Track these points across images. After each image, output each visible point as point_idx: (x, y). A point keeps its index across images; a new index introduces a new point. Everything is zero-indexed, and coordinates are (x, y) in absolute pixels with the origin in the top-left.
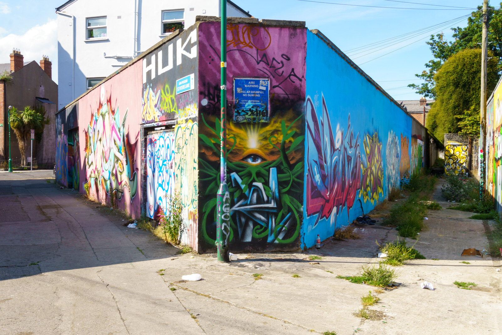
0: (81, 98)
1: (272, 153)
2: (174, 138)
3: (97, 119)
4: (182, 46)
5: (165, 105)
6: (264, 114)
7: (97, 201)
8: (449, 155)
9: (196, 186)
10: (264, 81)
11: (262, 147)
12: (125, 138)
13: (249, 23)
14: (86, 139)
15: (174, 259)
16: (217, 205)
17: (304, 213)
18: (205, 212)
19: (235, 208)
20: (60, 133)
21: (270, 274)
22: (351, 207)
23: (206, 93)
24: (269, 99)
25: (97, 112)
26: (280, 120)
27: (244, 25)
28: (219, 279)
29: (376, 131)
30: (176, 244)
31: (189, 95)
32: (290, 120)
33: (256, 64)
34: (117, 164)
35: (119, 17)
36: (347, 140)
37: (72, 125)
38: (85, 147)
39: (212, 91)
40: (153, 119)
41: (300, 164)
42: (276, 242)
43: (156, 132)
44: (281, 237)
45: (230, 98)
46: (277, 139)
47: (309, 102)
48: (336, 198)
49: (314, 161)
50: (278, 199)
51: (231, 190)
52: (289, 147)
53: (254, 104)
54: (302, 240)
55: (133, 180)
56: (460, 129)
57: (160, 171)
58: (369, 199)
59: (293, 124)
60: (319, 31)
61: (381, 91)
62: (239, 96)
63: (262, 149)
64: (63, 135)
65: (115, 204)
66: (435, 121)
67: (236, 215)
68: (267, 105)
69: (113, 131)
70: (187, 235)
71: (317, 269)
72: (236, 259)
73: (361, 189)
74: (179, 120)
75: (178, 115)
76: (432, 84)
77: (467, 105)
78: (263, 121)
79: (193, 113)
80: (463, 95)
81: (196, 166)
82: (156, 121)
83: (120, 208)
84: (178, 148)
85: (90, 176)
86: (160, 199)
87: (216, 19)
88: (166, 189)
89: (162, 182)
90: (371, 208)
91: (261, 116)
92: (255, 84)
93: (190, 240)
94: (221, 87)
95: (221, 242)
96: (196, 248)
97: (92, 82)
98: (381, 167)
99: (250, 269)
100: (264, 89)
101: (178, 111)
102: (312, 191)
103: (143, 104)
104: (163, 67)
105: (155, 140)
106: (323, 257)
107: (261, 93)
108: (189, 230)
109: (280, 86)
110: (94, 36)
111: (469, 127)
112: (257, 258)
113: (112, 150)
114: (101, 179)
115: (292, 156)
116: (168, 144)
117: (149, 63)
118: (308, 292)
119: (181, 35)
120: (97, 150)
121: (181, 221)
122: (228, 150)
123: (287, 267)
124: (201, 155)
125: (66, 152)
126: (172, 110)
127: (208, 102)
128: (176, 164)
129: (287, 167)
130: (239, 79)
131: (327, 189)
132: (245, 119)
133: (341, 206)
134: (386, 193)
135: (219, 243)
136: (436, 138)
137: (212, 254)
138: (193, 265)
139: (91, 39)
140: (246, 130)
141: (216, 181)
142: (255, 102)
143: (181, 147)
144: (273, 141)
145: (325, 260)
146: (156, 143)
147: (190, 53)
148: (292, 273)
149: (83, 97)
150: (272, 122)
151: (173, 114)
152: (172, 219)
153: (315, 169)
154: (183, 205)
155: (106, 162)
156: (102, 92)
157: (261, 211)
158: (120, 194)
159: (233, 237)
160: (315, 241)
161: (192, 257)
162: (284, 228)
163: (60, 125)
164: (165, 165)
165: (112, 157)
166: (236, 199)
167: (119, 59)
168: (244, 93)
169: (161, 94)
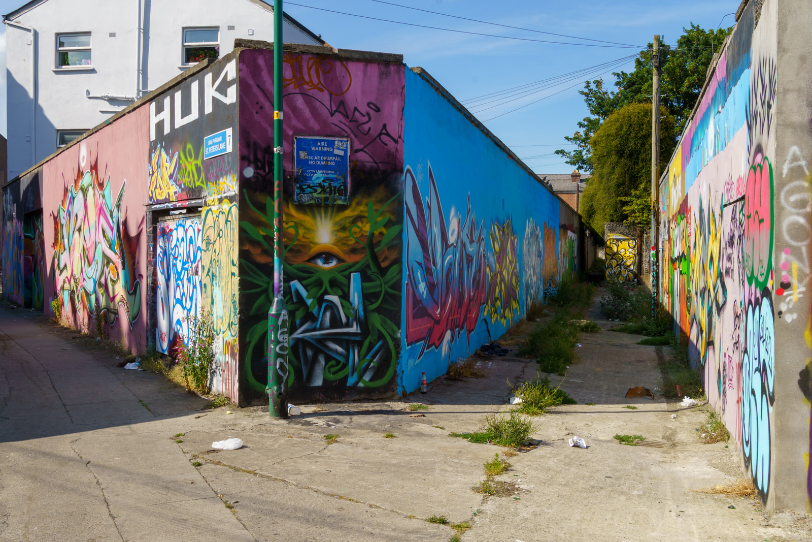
0: (47, 161)
1: (354, 251)
2: (201, 228)
3: (74, 195)
4: (213, 84)
5: (186, 175)
6: (341, 192)
7: (73, 328)
8: (611, 254)
9: (235, 302)
10: (341, 141)
11: (339, 241)
12: (121, 226)
13: (318, 54)
14: (55, 228)
15: (199, 417)
16: (269, 331)
17: (402, 340)
18: (250, 343)
19: (298, 335)
20: (11, 218)
21: (350, 434)
22: (473, 330)
23: (252, 157)
24: (348, 169)
25: (73, 184)
26: (365, 201)
27: (310, 56)
28: (272, 445)
29: (508, 218)
30: (204, 393)
31: (224, 161)
32: (381, 201)
33: (330, 115)
34: (107, 268)
35: (112, 35)
36: (466, 231)
37: (31, 206)
38: (52, 241)
39: (260, 156)
40: (167, 197)
41: (395, 268)
42: (361, 385)
43: (171, 217)
44: (367, 378)
45: (288, 167)
46: (361, 230)
47: (408, 175)
48: (451, 318)
49: (417, 262)
50: (364, 320)
51: (291, 307)
52: (380, 242)
53: (326, 176)
54: (399, 381)
55: (135, 293)
56: (626, 217)
57: (178, 279)
58: (499, 318)
59: (385, 207)
60: (423, 70)
61: (516, 160)
62: (303, 163)
63: (339, 244)
64: (15, 221)
65: (105, 332)
66: (592, 205)
67: (298, 346)
68: (345, 178)
69: (101, 216)
70: (221, 379)
71: (421, 424)
72: (299, 413)
73: (487, 304)
74: (209, 200)
75: (207, 191)
76: (587, 151)
77: (635, 182)
78: (340, 202)
79: (231, 189)
80: (629, 168)
81: (236, 270)
82: (171, 200)
83: (112, 339)
84: (207, 243)
85: (62, 288)
86: (179, 322)
87: (266, 46)
88: (188, 306)
89: (182, 297)
90: (502, 332)
91: (337, 194)
92: (328, 146)
93: (226, 386)
94: (275, 149)
95: (275, 388)
96: (236, 398)
97: (67, 137)
98: (515, 271)
99: (320, 427)
100: (342, 153)
101: (207, 186)
102: (414, 308)
103: (151, 173)
104: (183, 116)
105: (171, 230)
106: (430, 407)
107: (336, 159)
108: (224, 371)
109: (365, 149)
110: (70, 63)
111: (637, 214)
112: (331, 411)
113: (99, 246)
114: (81, 292)
115: (384, 256)
116: (191, 237)
117: (159, 110)
118: (407, 459)
119: (211, 68)
120: (74, 246)
121: (212, 356)
122: (286, 247)
123: (376, 423)
124: (244, 255)
125: (21, 249)
126: (198, 184)
127: (255, 173)
128: (203, 267)
129: (376, 271)
130: (302, 137)
131: (437, 304)
132: (313, 198)
133: (457, 329)
134: (523, 309)
135: (271, 390)
136: (594, 230)
137: (261, 407)
138: (230, 425)
139: (65, 68)
140: (314, 217)
141: (267, 293)
142: (327, 174)
143: (212, 241)
144: (355, 233)
145: (433, 411)
146: (171, 235)
147: (226, 96)
148: (384, 431)
149: (50, 160)
150: (354, 204)
151: (200, 189)
152: (197, 354)
153: (419, 275)
154: (215, 331)
155: (90, 264)
156: (83, 152)
157: (336, 338)
158: (112, 316)
159: (295, 380)
160: (419, 383)
161: (228, 412)
162: (372, 364)
163: (11, 205)
164: (187, 269)
165: (99, 257)
166: (298, 322)
167: (112, 101)
168: (311, 160)
169: (180, 158)
